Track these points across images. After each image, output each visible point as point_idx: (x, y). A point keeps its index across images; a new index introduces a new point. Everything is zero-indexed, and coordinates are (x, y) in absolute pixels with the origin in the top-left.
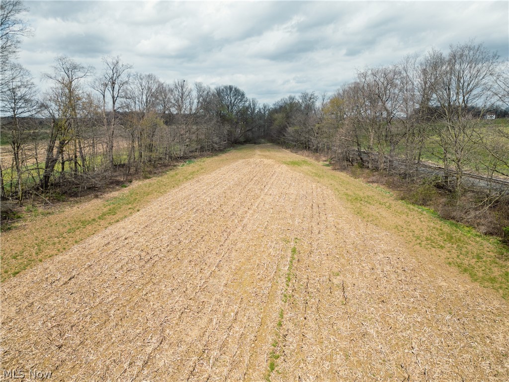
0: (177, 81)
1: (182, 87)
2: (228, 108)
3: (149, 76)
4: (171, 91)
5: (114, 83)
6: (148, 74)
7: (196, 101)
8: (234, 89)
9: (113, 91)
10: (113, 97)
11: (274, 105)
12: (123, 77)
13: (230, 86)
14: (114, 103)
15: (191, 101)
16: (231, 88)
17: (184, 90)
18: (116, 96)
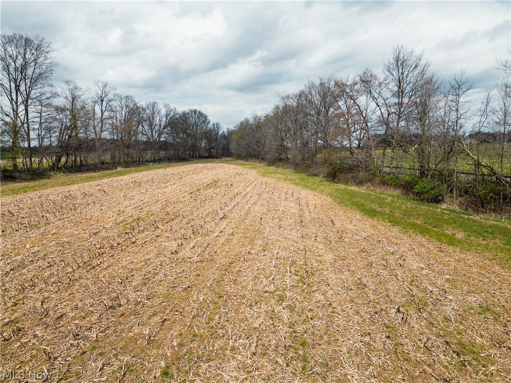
0: (149, 103)
1: (153, 107)
2: (193, 127)
3: (127, 97)
4: (144, 110)
5: (102, 101)
6: (126, 95)
7: (164, 119)
8: (197, 113)
9: (102, 106)
10: (102, 111)
11: (235, 127)
12: (110, 96)
13: (194, 110)
14: (102, 115)
15: (161, 119)
16: (195, 111)
17: (155, 110)
18: (104, 110)
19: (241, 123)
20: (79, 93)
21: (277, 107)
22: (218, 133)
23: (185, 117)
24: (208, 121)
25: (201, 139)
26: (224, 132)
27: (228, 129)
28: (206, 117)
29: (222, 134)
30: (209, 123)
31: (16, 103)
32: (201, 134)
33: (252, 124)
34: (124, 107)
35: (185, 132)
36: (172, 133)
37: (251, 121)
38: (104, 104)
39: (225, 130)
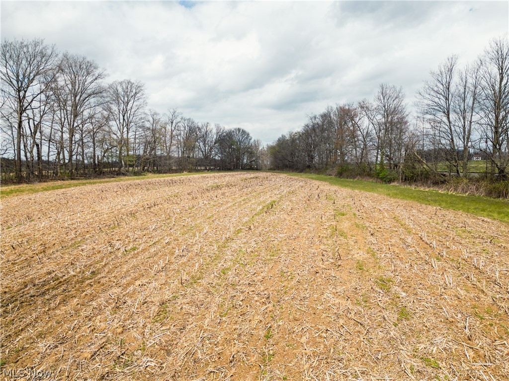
0: (204, 123)
2: (237, 143)
3: (189, 119)
4: (199, 129)
5: (172, 123)
7: (215, 136)
8: (241, 131)
9: (172, 127)
12: (178, 119)
13: (239, 128)
14: (172, 133)
15: (212, 136)
16: (239, 130)
17: (208, 129)
18: (173, 129)
19: (279, 139)
20: (158, 117)
21: (307, 126)
22: (258, 149)
23: (230, 135)
24: (250, 138)
25: (244, 153)
26: (264, 148)
27: (267, 145)
28: (248, 134)
29: (262, 150)
30: (250, 139)
31: (123, 125)
32: (244, 148)
33: (288, 140)
34: (187, 127)
35: (230, 147)
36: (220, 148)
37: (288, 137)
38: (174, 125)
39: (265, 146)
